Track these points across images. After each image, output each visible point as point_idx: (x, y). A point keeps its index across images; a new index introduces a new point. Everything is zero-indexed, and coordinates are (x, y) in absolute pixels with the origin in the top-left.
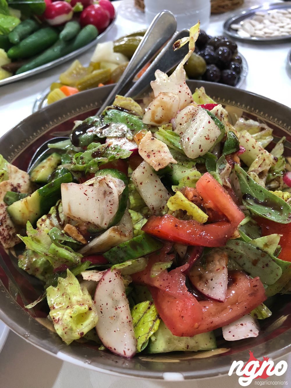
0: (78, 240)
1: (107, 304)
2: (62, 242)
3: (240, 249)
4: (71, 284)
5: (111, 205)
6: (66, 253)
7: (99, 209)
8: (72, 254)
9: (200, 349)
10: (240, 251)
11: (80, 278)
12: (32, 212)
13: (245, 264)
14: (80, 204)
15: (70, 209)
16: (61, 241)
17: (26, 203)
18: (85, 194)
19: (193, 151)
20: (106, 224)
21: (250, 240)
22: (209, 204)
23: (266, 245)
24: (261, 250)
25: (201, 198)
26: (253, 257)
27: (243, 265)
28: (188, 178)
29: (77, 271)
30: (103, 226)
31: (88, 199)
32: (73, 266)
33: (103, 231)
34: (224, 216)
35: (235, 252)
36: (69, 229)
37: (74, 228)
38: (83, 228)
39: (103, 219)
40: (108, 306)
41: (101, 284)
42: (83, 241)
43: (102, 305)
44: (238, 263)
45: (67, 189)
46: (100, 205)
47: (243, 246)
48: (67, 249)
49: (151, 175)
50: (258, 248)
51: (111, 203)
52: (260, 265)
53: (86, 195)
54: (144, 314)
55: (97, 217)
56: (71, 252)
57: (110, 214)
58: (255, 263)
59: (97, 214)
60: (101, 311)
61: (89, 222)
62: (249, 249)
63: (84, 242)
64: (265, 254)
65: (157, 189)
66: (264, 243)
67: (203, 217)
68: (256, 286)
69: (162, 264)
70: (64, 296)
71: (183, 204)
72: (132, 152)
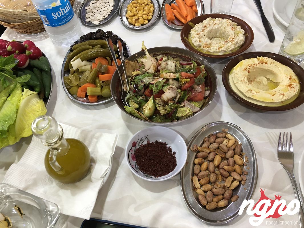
0: (174, 102)
4: (180, 109)
6: (176, 105)
7: (173, 93)
10: (196, 81)
11: (180, 107)
15: (168, 98)
17: (150, 109)
19: (174, 70)
21: (197, 78)
22: (188, 77)
23: (200, 77)
25: (186, 77)
28: (179, 76)
30: (176, 95)
32: (178, 107)
34: (191, 77)
36: (170, 102)
38: (172, 100)
44: (197, 84)
45: (164, 95)
49: (173, 81)
51: (175, 90)
52: (200, 81)
54: (194, 104)
55: (174, 95)
57: (176, 92)
58: (199, 82)
61: (173, 98)
62: (198, 80)
65: (176, 82)
67: (189, 80)
68: (204, 84)
69: (190, 93)
70: (182, 112)
71: (185, 80)
72: (166, 79)
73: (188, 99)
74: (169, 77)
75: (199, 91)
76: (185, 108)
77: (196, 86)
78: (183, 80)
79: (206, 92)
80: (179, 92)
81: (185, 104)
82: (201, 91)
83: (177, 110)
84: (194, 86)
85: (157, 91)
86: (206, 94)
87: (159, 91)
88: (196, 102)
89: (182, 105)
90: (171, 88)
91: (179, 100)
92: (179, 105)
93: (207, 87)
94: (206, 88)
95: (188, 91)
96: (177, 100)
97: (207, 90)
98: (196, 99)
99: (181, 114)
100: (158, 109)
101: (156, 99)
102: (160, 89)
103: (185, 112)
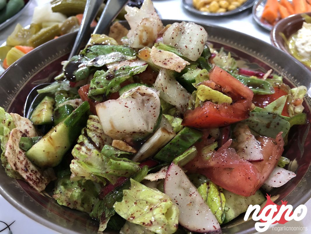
0: (129, 151)
1: (180, 195)
2: (118, 156)
3: (255, 119)
4: (139, 191)
5: (154, 109)
6: (126, 164)
7: (142, 117)
8: (131, 163)
10: (256, 120)
11: (145, 182)
12: (59, 147)
13: (260, 130)
14: (123, 117)
15: (112, 126)
16: (117, 155)
17: (50, 140)
18: (125, 106)
19: (194, 54)
20: (151, 128)
21: (261, 110)
22: (228, 89)
23: (275, 108)
24: (271, 114)
25: (220, 86)
26: (266, 122)
27: (259, 131)
28: (201, 75)
29: (139, 178)
30: (150, 130)
31: (130, 111)
32: (134, 174)
33: (151, 135)
35: (253, 122)
36: (117, 144)
37: (121, 142)
38: (129, 140)
39: (147, 123)
40: (182, 196)
41: (167, 180)
42: (133, 150)
43: (176, 198)
44: (255, 131)
45: (105, 107)
46: (142, 113)
47: (257, 115)
48: (124, 161)
49: (170, 80)
50: (269, 113)
51: (153, 108)
52: (272, 126)
53: (128, 107)
54: (207, 194)
55: (143, 124)
56: (130, 162)
57: (154, 118)
58: (268, 126)
59: (142, 122)
60: (177, 203)
61: (134, 132)
62: (262, 116)
63: (134, 152)
64: (275, 116)
65: (179, 90)
66: (273, 107)
67: (229, 99)
68: (280, 140)
69: (209, 147)
70: (137, 204)
71: (210, 93)
72: (147, 65)
73: (194, 166)
74: (160, 61)
75: (250, 155)
76: (156, 193)
77: (248, 133)
78: (202, 91)
79: (279, 173)
80: (173, 127)
81: (170, 179)
82: (262, 159)
83: (128, 186)
84: (242, 130)
85: (98, 90)
86: (273, 179)
87: (107, 93)
88: (221, 190)
89: (152, 177)
90: (143, 94)
91: (158, 155)
92: (146, 169)
94: (285, 160)
95: (210, 137)
96: (146, 148)
97: (286, 167)
98: (226, 179)
99: (133, 210)
100: (72, 152)
101: (91, 118)
102: (112, 88)
103: (147, 208)
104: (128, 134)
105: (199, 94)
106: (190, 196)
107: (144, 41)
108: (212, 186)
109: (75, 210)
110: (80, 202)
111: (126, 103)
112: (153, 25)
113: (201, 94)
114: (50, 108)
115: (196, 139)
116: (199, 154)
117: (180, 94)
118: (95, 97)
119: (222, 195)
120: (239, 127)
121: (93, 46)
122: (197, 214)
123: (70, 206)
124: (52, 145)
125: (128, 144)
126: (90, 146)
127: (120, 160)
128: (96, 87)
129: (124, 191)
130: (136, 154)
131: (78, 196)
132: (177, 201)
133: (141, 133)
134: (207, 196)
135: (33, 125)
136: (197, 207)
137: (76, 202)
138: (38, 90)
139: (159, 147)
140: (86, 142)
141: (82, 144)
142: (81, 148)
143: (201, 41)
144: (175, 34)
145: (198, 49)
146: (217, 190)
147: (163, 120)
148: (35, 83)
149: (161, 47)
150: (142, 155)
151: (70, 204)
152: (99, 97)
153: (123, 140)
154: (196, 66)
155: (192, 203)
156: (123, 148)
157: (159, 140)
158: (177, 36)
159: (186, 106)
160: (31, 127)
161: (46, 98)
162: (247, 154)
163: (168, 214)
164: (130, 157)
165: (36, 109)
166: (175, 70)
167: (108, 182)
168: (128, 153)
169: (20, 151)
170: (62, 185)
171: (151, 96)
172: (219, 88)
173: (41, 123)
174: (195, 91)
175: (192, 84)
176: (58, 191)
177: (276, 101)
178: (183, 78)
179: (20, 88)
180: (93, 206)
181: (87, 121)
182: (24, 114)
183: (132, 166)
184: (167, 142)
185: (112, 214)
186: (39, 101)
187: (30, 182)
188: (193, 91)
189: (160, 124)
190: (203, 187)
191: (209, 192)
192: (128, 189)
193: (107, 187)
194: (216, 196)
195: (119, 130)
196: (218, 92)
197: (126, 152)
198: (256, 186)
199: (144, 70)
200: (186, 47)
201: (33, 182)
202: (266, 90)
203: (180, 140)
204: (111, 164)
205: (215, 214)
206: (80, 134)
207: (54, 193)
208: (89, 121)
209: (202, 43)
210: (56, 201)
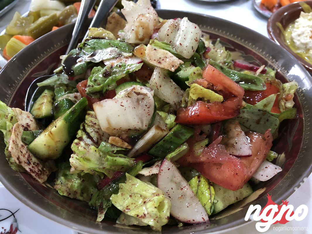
0: (124, 147)
1: (172, 188)
2: (115, 152)
3: (246, 115)
4: (134, 184)
5: (148, 108)
6: (122, 160)
7: (137, 115)
8: (126, 159)
9: (244, 197)
10: (246, 117)
11: (139, 177)
12: (59, 141)
13: (251, 125)
14: (119, 116)
15: (109, 123)
16: (113, 151)
17: (51, 135)
18: (121, 105)
19: (188, 52)
20: (146, 126)
21: (252, 106)
22: (219, 87)
23: (265, 106)
24: (261, 110)
25: (212, 85)
26: (256, 118)
27: (249, 127)
28: (194, 73)
29: (134, 172)
30: (144, 128)
31: (125, 109)
32: (129, 169)
33: (145, 132)
34: (231, 93)
35: (243, 119)
36: (113, 140)
37: (117, 138)
38: (124, 136)
39: (142, 123)
40: (173, 190)
41: (160, 175)
42: (129, 146)
43: (168, 191)
44: (245, 126)
45: (102, 106)
46: (136, 111)
47: (248, 112)
48: (120, 157)
49: (164, 78)
50: (259, 110)
51: (147, 107)
52: (262, 122)
53: (123, 106)
54: (198, 187)
55: (138, 122)
56: (125, 158)
57: (148, 116)
58: (258, 122)
59: (137, 120)
60: (169, 196)
61: (129, 130)
62: (252, 113)
63: (130, 147)
64: (265, 112)
65: (173, 88)
66: (263, 105)
67: (220, 97)
68: (268, 136)
69: (200, 143)
70: (132, 197)
71: (202, 92)
72: (142, 64)
73: (186, 160)
74: (155, 60)
75: (239, 150)
76: (149, 187)
77: (239, 129)
78: (194, 89)
79: (266, 168)
80: (167, 124)
81: (163, 173)
82: (250, 154)
83: (123, 179)
84: (232, 126)
85: (95, 87)
86: (261, 173)
87: (104, 90)
88: (211, 184)
89: (146, 172)
90: (138, 94)
91: (152, 151)
92: (140, 165)
93: (279, 153)
94: (273, 154)
95: (202, 133)
96: (140, 144)
97: (274, 162)
98: (216, 173)
99: (129, 203)
100: (71, 147)
101: (89, 114)
102: (109, 86)
103: (141, 201)
104: (124, 131)
105: (191, 93)
106: (182, 190)
107: (140, 37)
108: (203, 180)
109: (75, 199)
110: (79, 191)
111: (122, 102)
112: (149, 21)
113: (194, 93)
114: (50, 101)
115: (188, 136)
116: (191, 150)
117: (173, 92)
118: (93, 95)
119: (212, 188)
120: (231, 123)
121: (91, 39)
122: (188, 207)
123: (70, 196)
124: (53, 139)
125: (124, 140)
126: (89, 141)
127: (117, 156)
128: (94, 85)
129: (120, 184)
130: (131, 150)
131: (78, 187)
132: (169, 195)
133: (136, 130)
134: (198, 189)
135: (34, 118)
136: (188, 199)
137: (76, 192)
138: (38, 84)
139: (153, 143)
140: (85, 137)
141: (81, 139)
142: (79, 143)
143: (195, 39)
144: (170, 31)
145: (193, 47)
146: (207, 183)
147: (157, 118)
148: (34, 75)
149: (156, 44)
150: (137, 151)
151: (70, 194)
152: (96, 94)
153: (119, 137)
154: (190, 63)
155: (183, 196)
156: (119, 144)
157: (154, 137)
158: (172, 33)
159: (179, 103)
160: (32, 121)
161: (46, 91)
162: (236, 149)
163: (160, 207)
164: (125, 153)
165: (36, 102)
166: (169, 69)
167: (105, 176)
168: (124, 149)
169: (22, 145)
170: (62, 176)
171: (145, 95)
172: (211, 87)
173: (41, 117)
174: (188, 89)
175: (186, 82)
176: (59, 182)
177: (266, 99)
178: (177, 76)
179: (20, 81)
180: (92, 195)
181: (85, 117)
182: (25, 107)
183: (127, 162)
184: (160, 138)
185: (109, 205)
186: (39, 94)
187: (33, 175)
188: (187, 89)
189: (154, 122)
190: (194, 181)
191: (200, 185)
192: (124, 182)
193: (104, 180)
194: (206, 189)
195: (115, 128)
196: (210, 91)
197: (122, 148)
198: (243, 181)
199: (140, 68)
200: (180, 44)
201: (36, 174)
202: (258, 86)
203: (172, 137)
204: (107, 160)
205: (204, 206)
206: (79, 129)
207: (56, 184)
208: (87, 117)
209: (196, 41)
210: (58, 191)
